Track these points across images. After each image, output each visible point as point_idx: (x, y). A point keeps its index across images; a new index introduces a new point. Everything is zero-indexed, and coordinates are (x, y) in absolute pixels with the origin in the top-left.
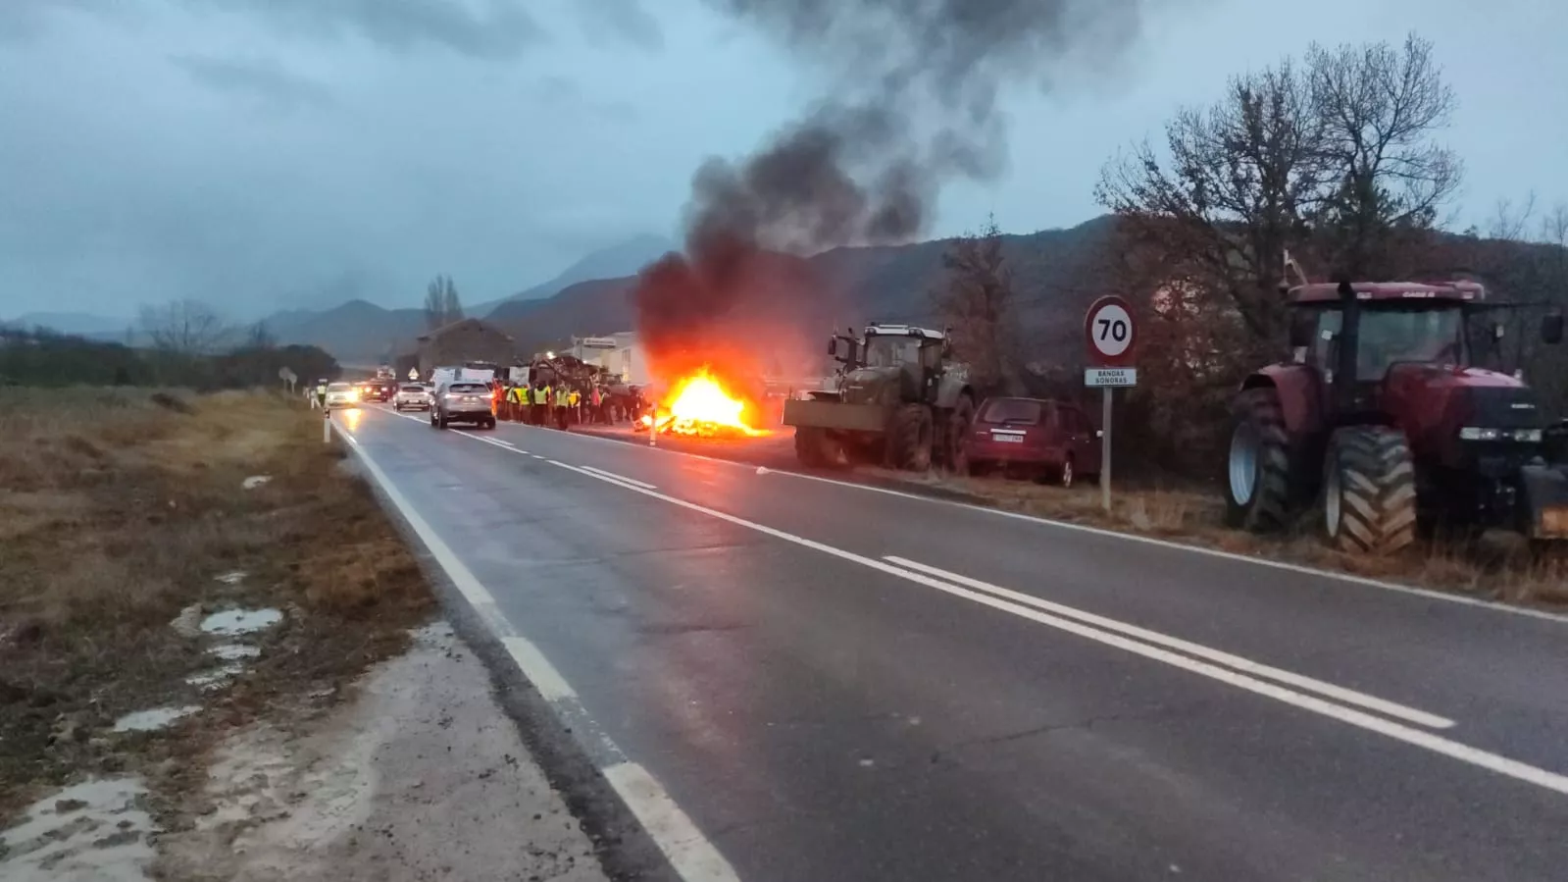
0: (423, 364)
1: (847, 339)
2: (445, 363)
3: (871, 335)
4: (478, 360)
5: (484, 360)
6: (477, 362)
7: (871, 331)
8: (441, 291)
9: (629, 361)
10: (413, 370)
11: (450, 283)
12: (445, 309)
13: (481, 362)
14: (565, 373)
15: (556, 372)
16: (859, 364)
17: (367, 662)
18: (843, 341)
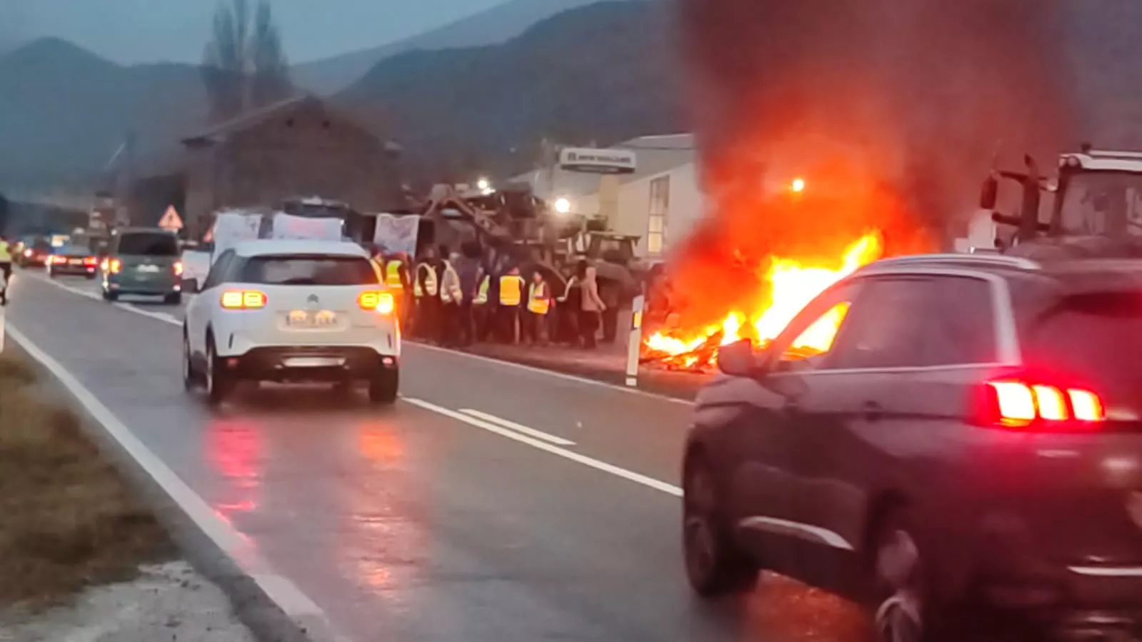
0: (194, 201)
1: (1021, 178)
2: (240, 201)
3: (1071, 171)
4: (310, 196)
5: (322, 197)
6: (307, 201)
7: (1072, 162)
8: (242, 30)
9: (666, 204)
10: (171, 211)
11: (264, 13)
12: (250, 67)
13: (316, 201)
14: (499, 231)
15: (479, 229)
16: (1044, 227)
17: (85, 582)
18: (1015, 184)
